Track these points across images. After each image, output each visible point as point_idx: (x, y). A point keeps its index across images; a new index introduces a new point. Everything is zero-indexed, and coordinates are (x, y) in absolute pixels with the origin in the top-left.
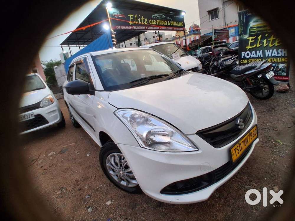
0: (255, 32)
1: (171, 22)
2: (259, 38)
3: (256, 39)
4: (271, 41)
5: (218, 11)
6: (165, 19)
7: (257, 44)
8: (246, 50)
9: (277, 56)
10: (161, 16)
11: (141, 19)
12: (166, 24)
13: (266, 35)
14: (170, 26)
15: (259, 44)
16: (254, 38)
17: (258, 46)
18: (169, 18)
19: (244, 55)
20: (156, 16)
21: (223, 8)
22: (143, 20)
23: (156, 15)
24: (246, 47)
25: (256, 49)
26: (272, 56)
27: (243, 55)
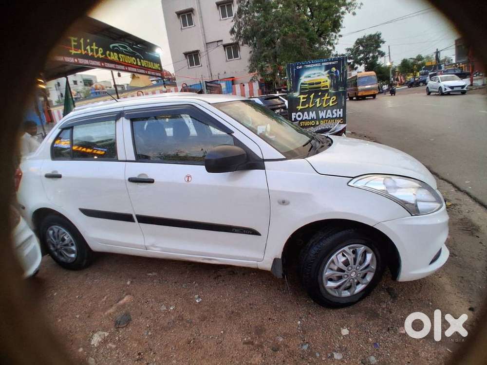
0: (306, 89)
1: (142, 61)
2: (312, 96)
3: (308, 98)
4: (325, 100)
5: (200, 56)
6: (132, 55)
7: (309, 104)
8: (297, 111)
9: (331, 117)
10: (126, 48)
11: (92, 47)
12: (135, 63)
13: (320, 94)
14: (141, 67)
15: (312, 104)
16: (305, 96)
17: (311, 106)
18: (138, 54)
19: (295, 117)
20: (117, 47)
21: (206, 53)
22: (96, 49)
23: (117, 45)
24: (297, 107)
25: (308, 110)
26: (327, 117)
27: (293, 117)
